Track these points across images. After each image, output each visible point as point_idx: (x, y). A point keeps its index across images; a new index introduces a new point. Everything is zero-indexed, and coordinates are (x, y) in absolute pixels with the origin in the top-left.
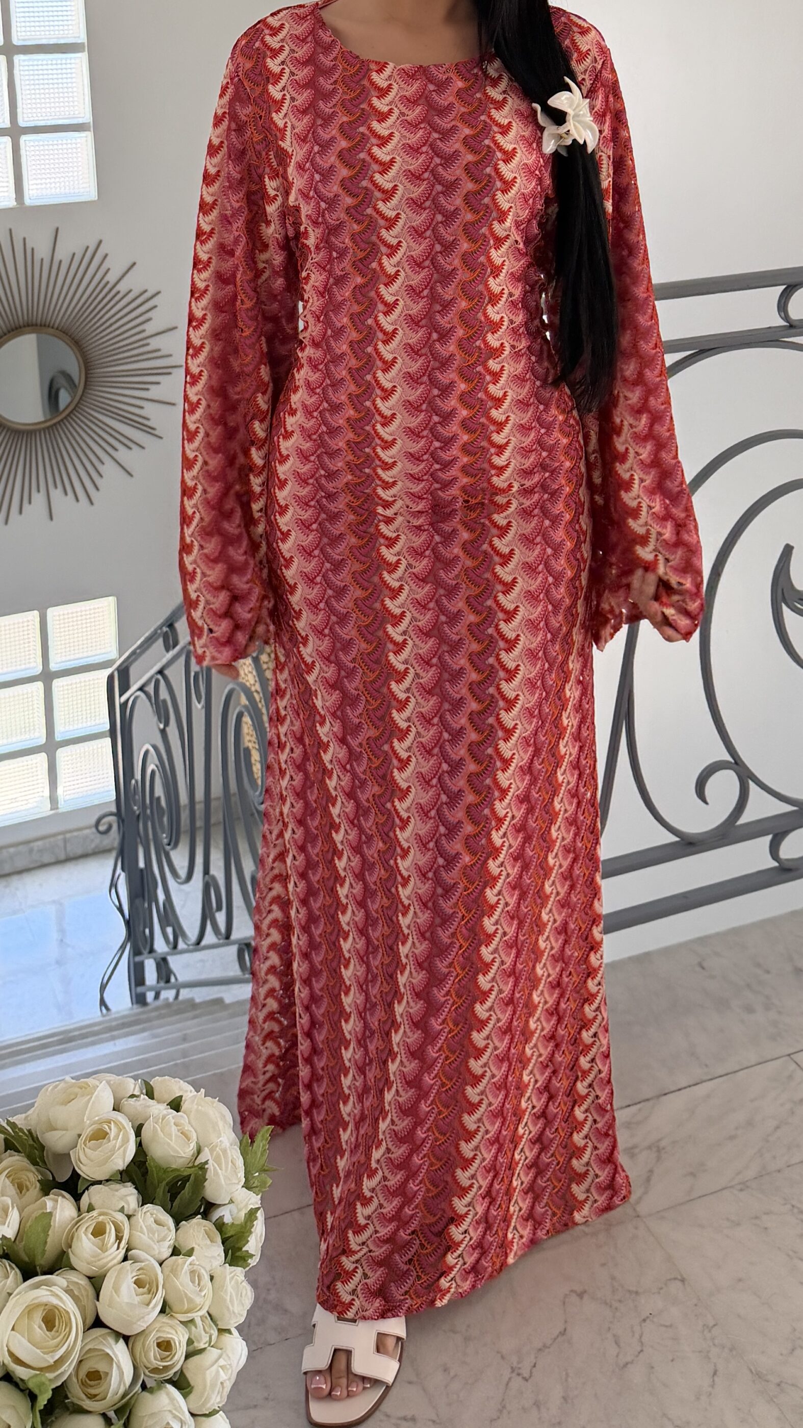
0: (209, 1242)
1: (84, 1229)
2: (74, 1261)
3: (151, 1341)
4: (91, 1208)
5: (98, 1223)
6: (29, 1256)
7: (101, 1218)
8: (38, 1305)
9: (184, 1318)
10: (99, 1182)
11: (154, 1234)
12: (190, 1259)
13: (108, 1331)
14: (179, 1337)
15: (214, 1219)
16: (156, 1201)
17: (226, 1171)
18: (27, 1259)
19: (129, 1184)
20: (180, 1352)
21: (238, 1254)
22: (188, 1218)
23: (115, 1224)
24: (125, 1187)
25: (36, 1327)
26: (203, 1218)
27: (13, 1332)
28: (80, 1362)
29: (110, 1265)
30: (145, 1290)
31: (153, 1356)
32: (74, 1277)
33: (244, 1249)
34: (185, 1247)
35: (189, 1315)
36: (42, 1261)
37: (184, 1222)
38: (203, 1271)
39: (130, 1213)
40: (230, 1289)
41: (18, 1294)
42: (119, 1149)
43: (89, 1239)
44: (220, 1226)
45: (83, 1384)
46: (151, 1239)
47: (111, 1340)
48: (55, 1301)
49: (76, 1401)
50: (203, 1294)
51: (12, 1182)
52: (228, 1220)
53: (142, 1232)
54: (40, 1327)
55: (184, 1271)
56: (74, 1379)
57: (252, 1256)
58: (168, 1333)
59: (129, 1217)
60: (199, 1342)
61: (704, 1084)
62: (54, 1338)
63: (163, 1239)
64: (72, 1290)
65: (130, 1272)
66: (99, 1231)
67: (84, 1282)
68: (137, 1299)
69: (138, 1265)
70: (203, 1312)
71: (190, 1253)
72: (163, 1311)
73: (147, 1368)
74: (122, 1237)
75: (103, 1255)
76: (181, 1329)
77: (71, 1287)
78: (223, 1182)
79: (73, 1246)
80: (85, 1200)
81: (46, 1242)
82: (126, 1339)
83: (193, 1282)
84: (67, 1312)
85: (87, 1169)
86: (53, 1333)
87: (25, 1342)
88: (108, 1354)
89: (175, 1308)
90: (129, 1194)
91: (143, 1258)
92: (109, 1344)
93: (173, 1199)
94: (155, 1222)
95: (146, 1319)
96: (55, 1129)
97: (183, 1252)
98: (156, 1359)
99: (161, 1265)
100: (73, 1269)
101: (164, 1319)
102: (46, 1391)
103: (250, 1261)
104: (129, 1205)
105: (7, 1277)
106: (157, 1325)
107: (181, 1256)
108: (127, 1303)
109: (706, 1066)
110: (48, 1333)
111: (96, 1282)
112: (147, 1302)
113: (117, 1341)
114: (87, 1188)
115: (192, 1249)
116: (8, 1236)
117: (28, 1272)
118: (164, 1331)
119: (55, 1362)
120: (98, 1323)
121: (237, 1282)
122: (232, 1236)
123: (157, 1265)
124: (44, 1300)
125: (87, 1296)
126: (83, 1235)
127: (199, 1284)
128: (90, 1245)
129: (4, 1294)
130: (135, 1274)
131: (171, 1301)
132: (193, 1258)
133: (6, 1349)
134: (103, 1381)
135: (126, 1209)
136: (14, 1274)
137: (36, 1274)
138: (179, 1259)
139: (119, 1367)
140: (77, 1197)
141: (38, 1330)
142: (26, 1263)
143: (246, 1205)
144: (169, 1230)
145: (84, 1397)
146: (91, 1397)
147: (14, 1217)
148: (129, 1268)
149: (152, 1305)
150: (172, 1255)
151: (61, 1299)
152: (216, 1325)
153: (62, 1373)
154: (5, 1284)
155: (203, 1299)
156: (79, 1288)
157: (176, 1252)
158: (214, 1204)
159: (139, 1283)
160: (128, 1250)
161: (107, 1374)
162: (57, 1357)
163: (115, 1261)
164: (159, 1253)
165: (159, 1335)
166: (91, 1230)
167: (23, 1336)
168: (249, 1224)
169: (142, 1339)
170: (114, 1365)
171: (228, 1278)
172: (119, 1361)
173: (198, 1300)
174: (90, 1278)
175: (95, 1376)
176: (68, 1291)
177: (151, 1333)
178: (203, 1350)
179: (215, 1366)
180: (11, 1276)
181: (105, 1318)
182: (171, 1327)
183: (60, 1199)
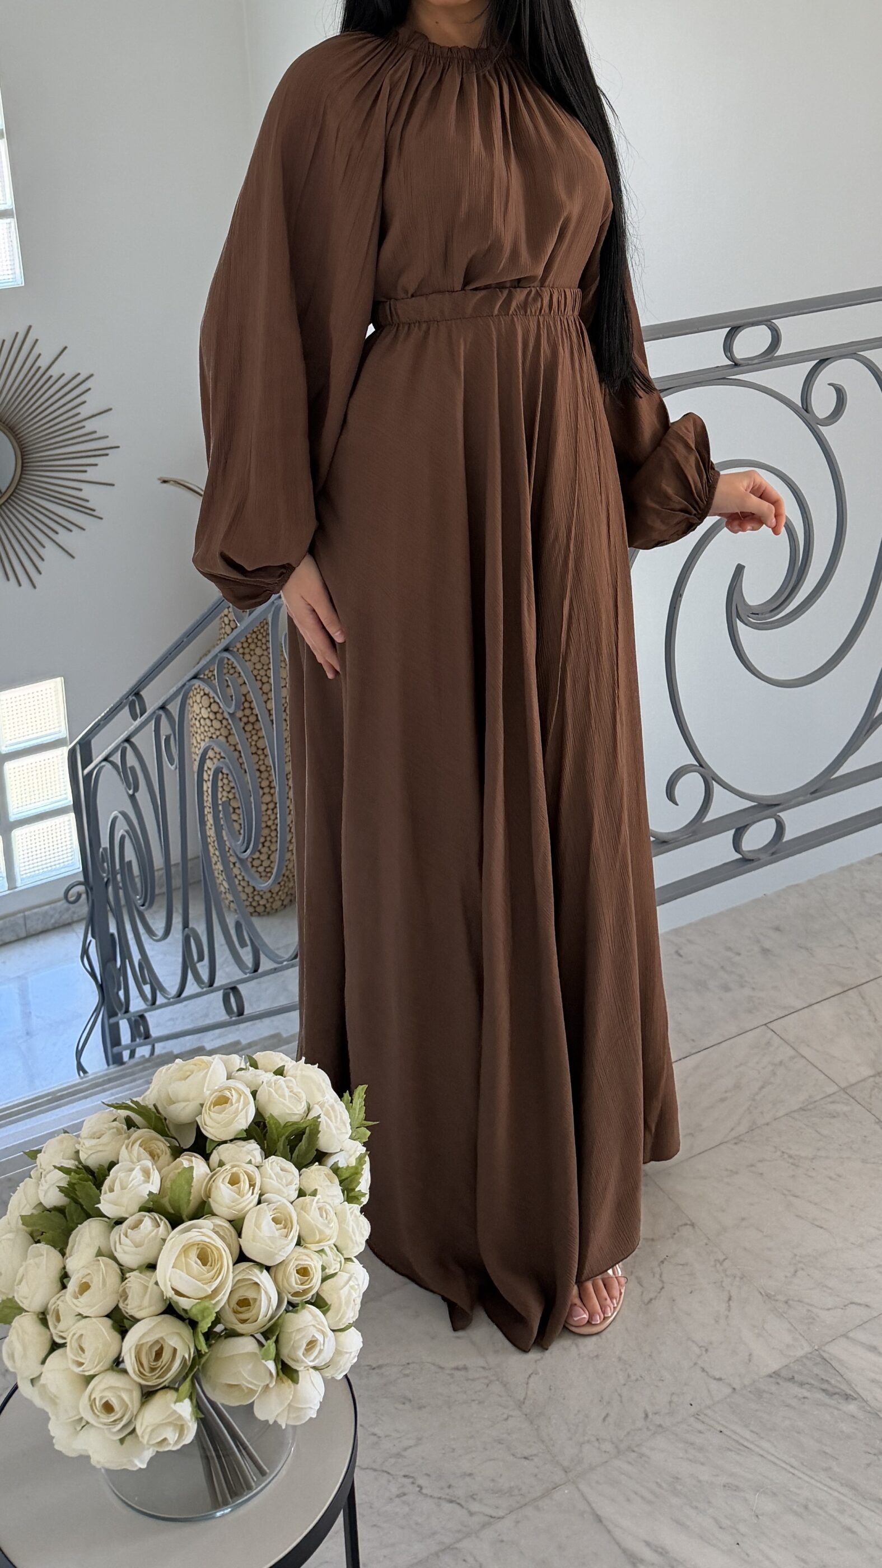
0: (329, 1184)
1: (221, 1180)
2: (215, 1207)
3: (291, 1269)
4: (221, 1164)
5: (233, 1174)
6: (174, 1210)
7: (235, 1170)
8: (193, 1245)
9: (316, 1247)
10: (225, 1142)
11: (282, 1180)
12: (316, 1198)
13: (251, 1264)
14: (315, 1264)
15: (330, 1165)
16: (278, 1153)
17: (336, 1122)
18: (173, 1212)
19: (252, 1141)
20: (317, 1276)
21: (352, 1194)
22: (307, 1166)
23: (245, 1172)
24: (250, 1143)
25: (193, 1263)
26: (320, 1164)
27: (174, 1269)
28: (231, 1291)
29: (248, 1208)
30: (282, 1225)
31: (294, 1282)
32: (217, 1221)
33: (357, 1189)
34: (309, 1189)
35: (322, 1244)
36: (186, 1211)
37: (304, 1169)
38: (328, 1207)
39: (257, 1165)
40: (351, 1223)
41: (171, 1239)
42: (242, 1110)
43: (228, 1187)
44: (336, 1170)
45: (235, 1312)
46: (280, 1183)
47: (256, 1271)
48: (208, 1240)
49: (229, 1326)
50: (331, 1225)
51: (144, 1149)
52: (340, 1165)
53: (273, 1179)
54: (196, 1263)
55: (313, 1208)
56: (227, 1306)
57: (364, 1195)
58: (306, 1260)
59: (257, 1167)
60: (329, 1269)
61: (693, 1056)
62: (208, 1272)
63: (290, 1183)
64: (218, 1232)
65: (267, 1213)
66: (234, 1181)
67: (227, 1225)
68: (277, 1234)
69: (273, 1206)
70: (332, 1242)
71: (314, 1193)
72: (298, 1244)
73: (290, 1293)
74: (255, 1184)
75: (242, 1200)
76: (315, 1256)
77: (217, 1229)
78: (334, 1131)
79: (212, 1196)
80: (214, 1158)
81: (190, 1193)
82: (268, 1269)
83: (322, 1216)
84: (217, 1248)
85: (211, 1131)
86: (207, 1267)
87: (184, 1275)
88: (256, 1284)
89: (308, 1240)
90: (253, 1148)
91: (274, 1200)
92: (255, 1272)
93: (292, 1151)
94: (282, 1170)
95: (286, 1249)
96: (174, 1103)
97: (308, 1194)
98: (297, 1284)
99: (292, 1203)
100: (214, 1215)
101: (300, 1249)
102: (209, 1315)
103: (363, 1199)
104: (255, 1159)
105: (159, 1226)
106: (295, 1255)
107: (307, 1197)
108: (269, 1237)
109: (693, 1040)
110: (203, 1267)
111: (237, 1225)
112: (285, 1234)
113: (262, 1272)
114: (214, 1149)
115: (316, 1190)
116: (155, 1192)
117: (175, 1221)
118: (302, 1260)
119: (212, 1291)
120: (242, 1258)
121: (356, 1216)
122: (347, 1179)
123: (289, 1204)
124: (199, 1239)
125: (231, 1235)
126: (222, 1185)
127: (326, 1218)
128: (229, 1191)
129: (158, 1240)
130: (271, 1213)
131: (303, 1234)
132: (318, 1196)
133: (169, 1284)
134: (251, 1307)
135: (253, 1161)
136: (164, 1224)
137: (182, 1222)
138: (308, 1198)
139: (266, 1292)
140: (206, 1157)
141: (195, 1265)
142: (172, 1214)
143: (355, 1151)
144: (293, 1174)
145: (237, 1322)
146: (244, 1321)
147: (156, 1177)
148: (266, 1208)
149: (290, 1237)
150: (298, 1197)
151: (210, 1238)
152: (342, 1254)
153: (218, 1301)
154: (158, 1232)
155: (332, 1232)
156: (223, 1230)
157: (301, 1193)
158: (326, 1153)
159: (276, 1221)
160: (261, 1195)
161: (255, 1300)
162: (213, 1288)
163: (252, 1205)
164: (288, 1195)
165: (297, 1263)
166: (227, 1180)
167: (183, 1271)
168: (360, 1168)
169: (281, 1268)
170: (263, 1292)
171: (349, 1212)
172: (265, 1288)
173: (328, 1231)
174: (230, 1221)
175: (245, 1303)
176: (217, 1233)
177: (289, 1263)
178: (336, 1274)
179: (347, 1288)
180: (162, 1224)
181: (248, 1253)
182: (307, 1255)
183: (193, 1158)
